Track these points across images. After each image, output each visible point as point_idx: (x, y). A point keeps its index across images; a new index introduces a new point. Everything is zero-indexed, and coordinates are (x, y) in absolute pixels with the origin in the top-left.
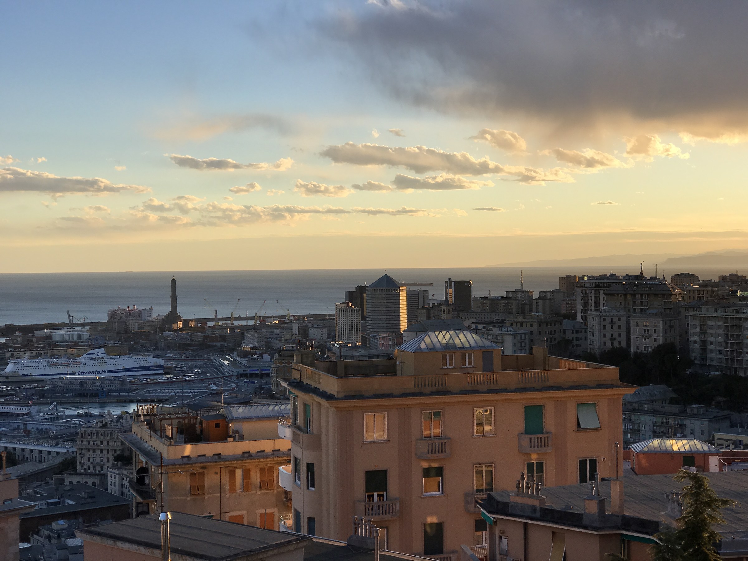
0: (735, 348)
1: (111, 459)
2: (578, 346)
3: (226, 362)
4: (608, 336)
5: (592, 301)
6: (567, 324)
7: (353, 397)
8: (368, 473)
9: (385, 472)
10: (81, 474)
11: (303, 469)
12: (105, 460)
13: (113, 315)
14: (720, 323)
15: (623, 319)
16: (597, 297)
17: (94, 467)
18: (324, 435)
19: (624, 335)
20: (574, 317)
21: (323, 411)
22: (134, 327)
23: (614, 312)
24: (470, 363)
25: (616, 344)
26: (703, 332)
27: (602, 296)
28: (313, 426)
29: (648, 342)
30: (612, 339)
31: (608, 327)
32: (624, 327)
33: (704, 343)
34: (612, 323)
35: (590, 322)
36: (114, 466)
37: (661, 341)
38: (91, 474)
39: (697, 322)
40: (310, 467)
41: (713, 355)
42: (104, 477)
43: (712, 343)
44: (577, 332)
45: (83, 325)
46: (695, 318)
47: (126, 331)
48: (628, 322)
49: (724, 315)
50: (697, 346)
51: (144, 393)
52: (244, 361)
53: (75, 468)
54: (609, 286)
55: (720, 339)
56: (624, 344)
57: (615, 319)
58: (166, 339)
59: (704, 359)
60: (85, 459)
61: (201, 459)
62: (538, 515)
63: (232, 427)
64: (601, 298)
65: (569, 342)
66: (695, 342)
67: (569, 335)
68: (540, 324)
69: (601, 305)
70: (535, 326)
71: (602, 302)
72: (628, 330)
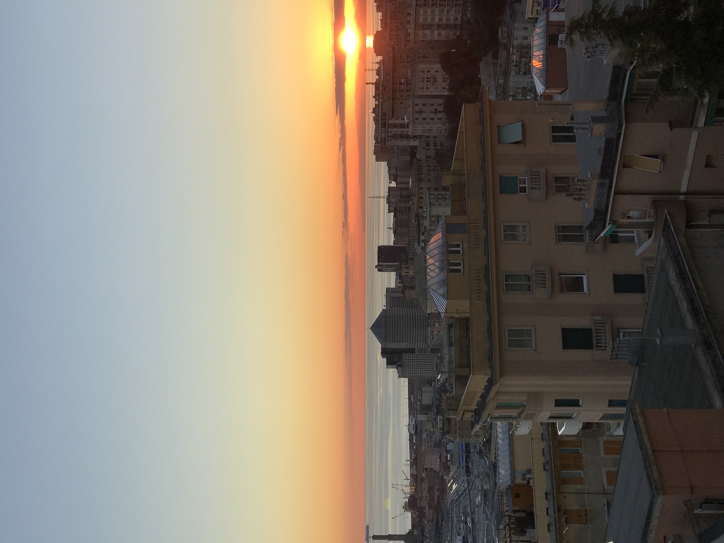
2: (441, 145)
3: (454, 487)
4: (432, 115)
5: (399, 131)
6: (420, 155)
7: (490, 359)
8: (565, 347)
9: (563, 331)
11: (561, 410)
14: (421, 11)
15: (417, 101)
16: (395, 126)
18: (528, 390)
19: (432, 101)
20: (414, 148)
21: (504, 389)
23: (410, 110)
24: (458, 246)
25: (441, 108)
26: (430, 27)
27: (394, 121)
28: (521, 398)
29: (440, 80)
30: (436, 112)
31: (424, 115)
32: (424, 101)
33: (439, 26)
35: (419, 133)
37: (438, 66)
39: (421, 33)
40: (559, 403)
43: (440, 19)
44: (428, 145)
46: (416, 35)
48: (420, 97)
50: (443, 33)
52: (453, 469)
54: (384, 114)
55: (437, 11)
56: (441, 101)
57: (417, 109)
59: (455, 27)
61: (551, 512)
62: (607, 181)
63: (519, 480)
64: (396, 122)
65: (438, 153)
66: (439, 34)
67: (432, 153)
68: (420, 180)
69: (402, 122)
70: (423, 185)
71: (400, 121)
72: (427, 97)
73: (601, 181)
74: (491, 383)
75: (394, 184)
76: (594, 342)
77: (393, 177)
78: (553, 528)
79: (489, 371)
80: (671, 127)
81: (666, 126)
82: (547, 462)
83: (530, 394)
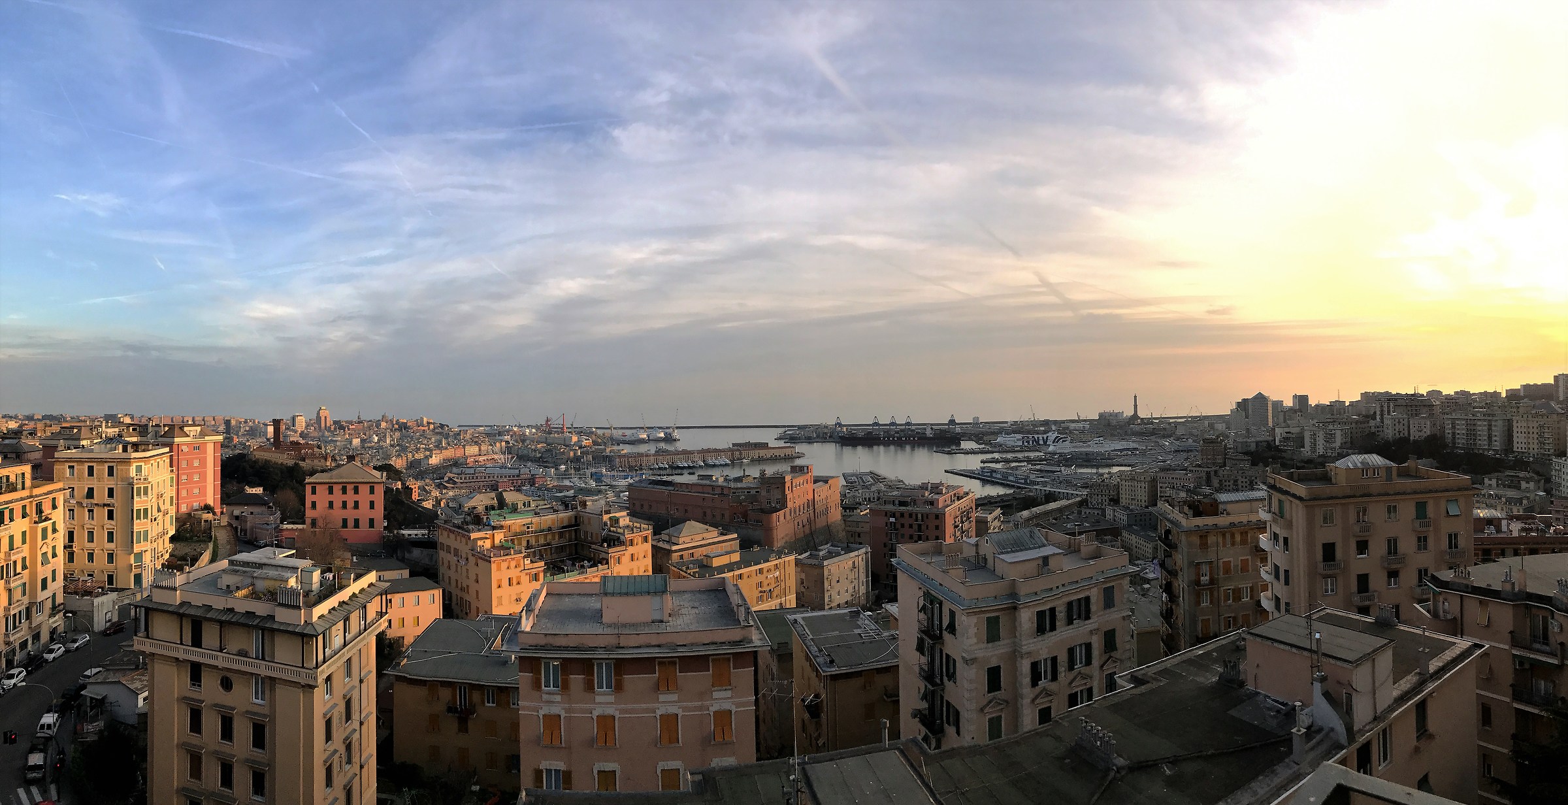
0: (1473, 437)
1: (1107, 500)
2: (1378, 435)
3: (1167, 443)
4: (1397, 430)
5: (1386, 409)
6: (1372, 423)
7: (1315, 499)
8: (1324, 545)
9: (1334, 544)
10: (1090, 508)
11: (1281, 540)
12: (1104, 501)
13: (1101, 415)
14: (1464, 422)
15: (1406, 420)
16: (1389, 407)
17: (1098, 505)
18: (1294, 520)
19: (1406, 429)
20: (1375, 419)
21: (1294, 506)
22: (1114, 423)
23: (1400, 416)
24: (1378, 474)
25: (1402, 435)
26: (1454, 427)
27: (1392, 405)
28: (1287, 515)
29: (1420, 434)
30: (1399, 432)
31: (1397, 424)
32: (1406, 424)
33: (1454, 434)
34: (1399, 422)
35: (1386, 421)
36: (1109, 505)
37: (1429, 433)
38: (1096, 508)
39: (1450, 422)
40: (1286, 540)
41: (1460, 441)
42: (1104, 510)
43: (1458, 434)
44: (1378, 427)
45: (1085, 421)
46: (1448, 419)
47: (1109, 425)
48: (1409, 422)
49: (1466, 417)
50: (1450, 436)
51: (1120, 460)
52: (1178, 443)
53: (1087, 505)
54: (1396, 400)
55: (1464, 432)
56: (1406, 434)
57: (1401, 420)
58: (1132, 429)
59: (1454, 443)
60: (1093, 499)
61: (1206, 527)
62: (1470, 590)
63: (1221, 507)
64: (1391, 407)
65: (1374, 433)
66: (1449, 433)
67: (1373, 430)
68: (1357, 423)
69: (1391, 412)
70: (1354, 425)
71: (1392, 410)
72: (1409, 427)
73: (1470, 586)
74: (1300, 499)
75: (1347, 404)
76: (1329, 563)
77: (1352, 403)
78: (1197, 529)
79: (1307, 498)
80: (1511, 632)
81: (1512, 629)
82: (1235, 525)
83: (1291, 522)
